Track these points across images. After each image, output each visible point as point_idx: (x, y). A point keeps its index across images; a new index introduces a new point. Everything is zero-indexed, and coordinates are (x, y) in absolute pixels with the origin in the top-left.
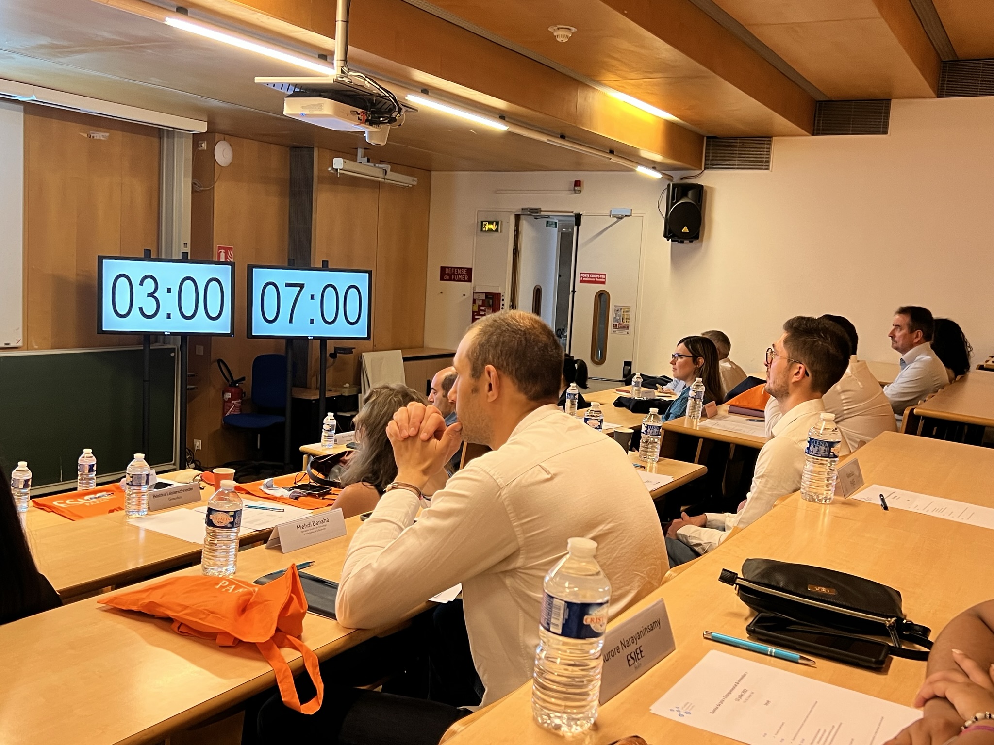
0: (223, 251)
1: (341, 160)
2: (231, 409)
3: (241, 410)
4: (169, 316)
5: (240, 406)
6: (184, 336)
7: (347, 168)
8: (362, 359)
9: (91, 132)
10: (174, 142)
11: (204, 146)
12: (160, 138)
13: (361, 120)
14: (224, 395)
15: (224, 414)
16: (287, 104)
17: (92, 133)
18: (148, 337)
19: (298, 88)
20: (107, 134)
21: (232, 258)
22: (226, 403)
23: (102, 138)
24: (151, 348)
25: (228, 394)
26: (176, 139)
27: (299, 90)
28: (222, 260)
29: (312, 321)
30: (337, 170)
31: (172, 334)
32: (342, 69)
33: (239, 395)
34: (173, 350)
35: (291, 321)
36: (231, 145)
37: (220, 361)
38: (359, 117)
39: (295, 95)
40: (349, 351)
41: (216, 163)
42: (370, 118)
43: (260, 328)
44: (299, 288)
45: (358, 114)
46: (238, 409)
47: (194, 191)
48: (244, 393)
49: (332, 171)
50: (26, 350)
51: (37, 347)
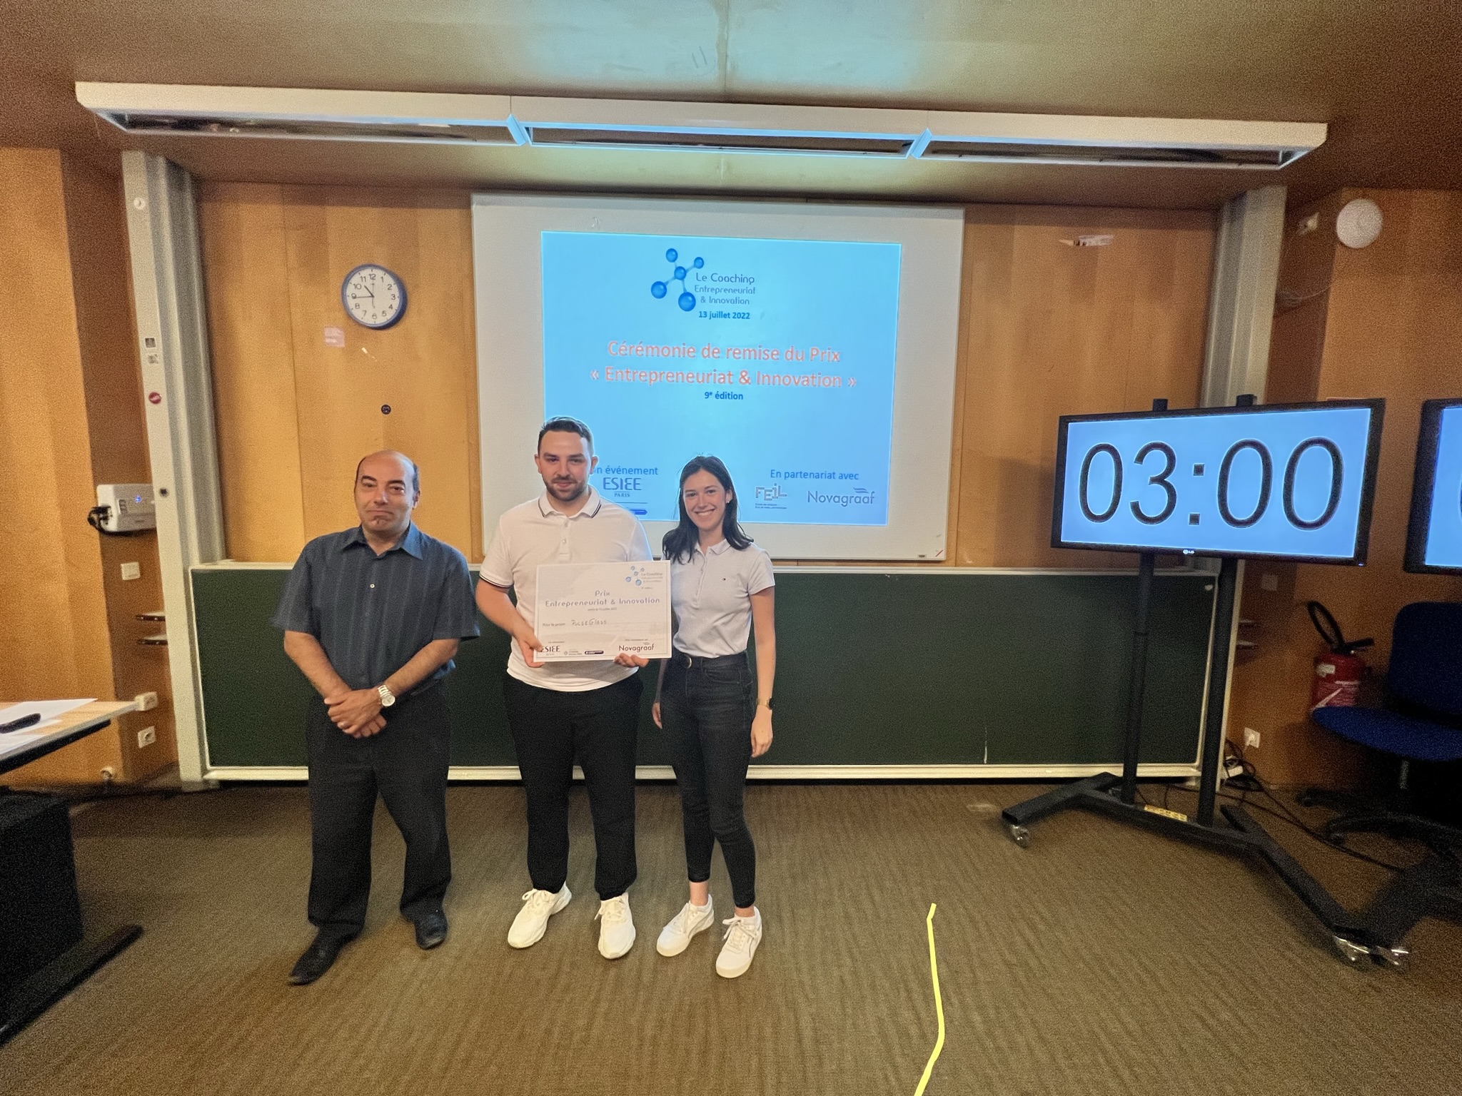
2: (1333, 696)
3: (1357, 700)
4: (1195, 519)
5: (1356, 693)
6: (1230, 559)
9: (1079, 236)
10: (1240, 229)
11: (1313, 222)
12: (1216, 229)
14: (1319, 666)
17: (1085, 238)
18: (1149, 557)
20: (1112, 237)
22: (1319, 685)
23: (1101, 244)
24: (1156, 574)
25: (1328, 665)
31: (1199, 554)
34: (1210, 580)
36: (1379, 205)
37: (1313, 606)
41: (1338, 245)
46: (1351, 695)
50: (952, 566)
51: (970, 562)
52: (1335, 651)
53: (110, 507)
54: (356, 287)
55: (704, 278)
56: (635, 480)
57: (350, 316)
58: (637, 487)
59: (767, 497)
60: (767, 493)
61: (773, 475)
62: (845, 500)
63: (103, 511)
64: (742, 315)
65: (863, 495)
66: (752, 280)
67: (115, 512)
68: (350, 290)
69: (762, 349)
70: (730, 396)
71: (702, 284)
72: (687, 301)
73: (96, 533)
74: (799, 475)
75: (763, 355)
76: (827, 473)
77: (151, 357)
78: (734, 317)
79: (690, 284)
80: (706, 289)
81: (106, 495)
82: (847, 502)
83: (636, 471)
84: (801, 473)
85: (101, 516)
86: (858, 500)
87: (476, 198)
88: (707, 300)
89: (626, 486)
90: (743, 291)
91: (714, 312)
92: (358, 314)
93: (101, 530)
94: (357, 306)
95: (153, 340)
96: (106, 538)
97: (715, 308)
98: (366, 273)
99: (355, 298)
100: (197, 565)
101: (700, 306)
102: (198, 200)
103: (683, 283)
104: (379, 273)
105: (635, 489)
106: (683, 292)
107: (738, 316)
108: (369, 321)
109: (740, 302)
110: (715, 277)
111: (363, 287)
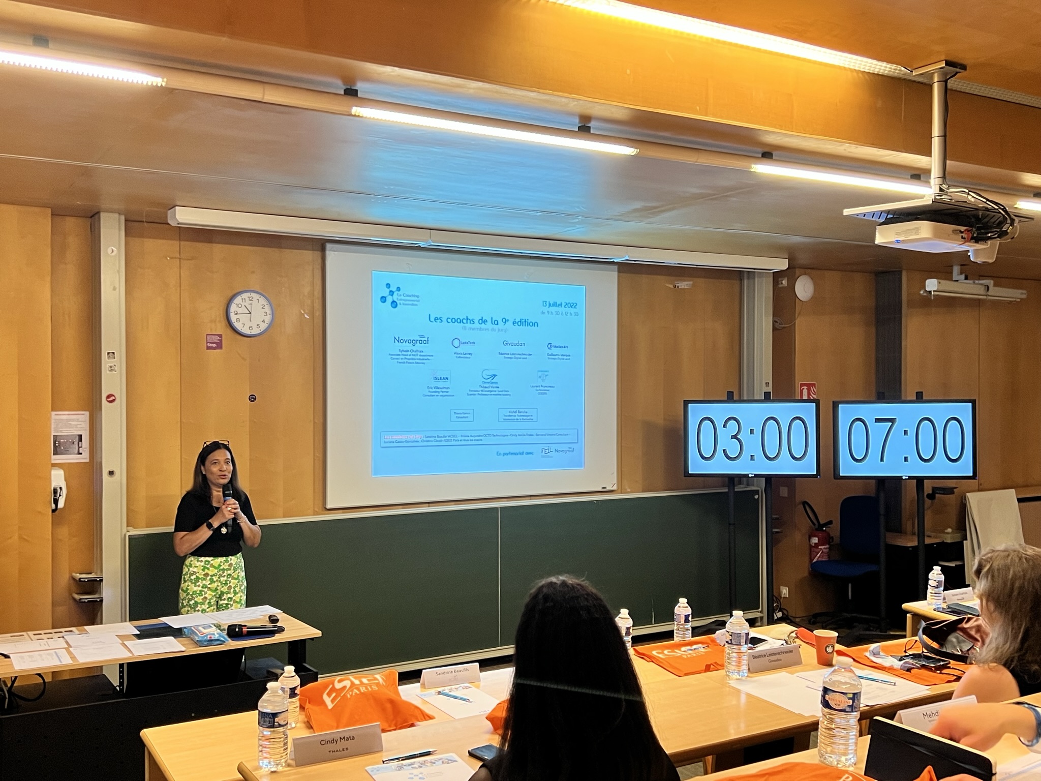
0: (805, 387)
1: (935, 281)
2: (818, 555)
3: (829, 557)
4: (752, 457)
5: (828, 553)
6: (769, 478)
7: (941, 289)
8: (966, 500)
9: (676, 282)
10: (754, 281)
11: (785, 282)
12: (741, 280)
13: (964, 238)
14: (811, 540)
15: (811, 560)
16: (879, 232)
17: (678, 283)
18: (732, 480)
19: (891, 214)
20: (691, 283)
21: (815, 394)
22: (812, 549)
23: (686, 287)
24: (736, 490)
25: (815, 538)
26: (756, 279)
27: (892, 216)
28: (805, 397)
29: (906, 459)
30: (930, 292)
31: (756, 476)
32: (940, 188)
33: (826, 539)
34: (757, 492)
35: (882, 460)
36: (812, 279)
37: (805, 503)
38: (962, 236)
39: (888, 222)
40: (950, 491)
41: (797, 299)
42: (975, 235)
43: (847, 468)
44: (891, 423)
45: (962, 232)
46: (826, 554)
47: (774, 329)
48: (832, 537)
49: (925, 294)
50: (620, 493)
51: (629, 490)
52: (817, 530)
54: (237, 305)
57: (232, 328)
68: (233, 308)
77: (111, 367)
87: (329, 246)
92: (238, 326)
94: (238, 320)
95: (114, 353)
98: (245, 295)
99: (237, 314)
100: (131, 531)
104: (256, 296)
108: (247, 331)
111: (243, 306)
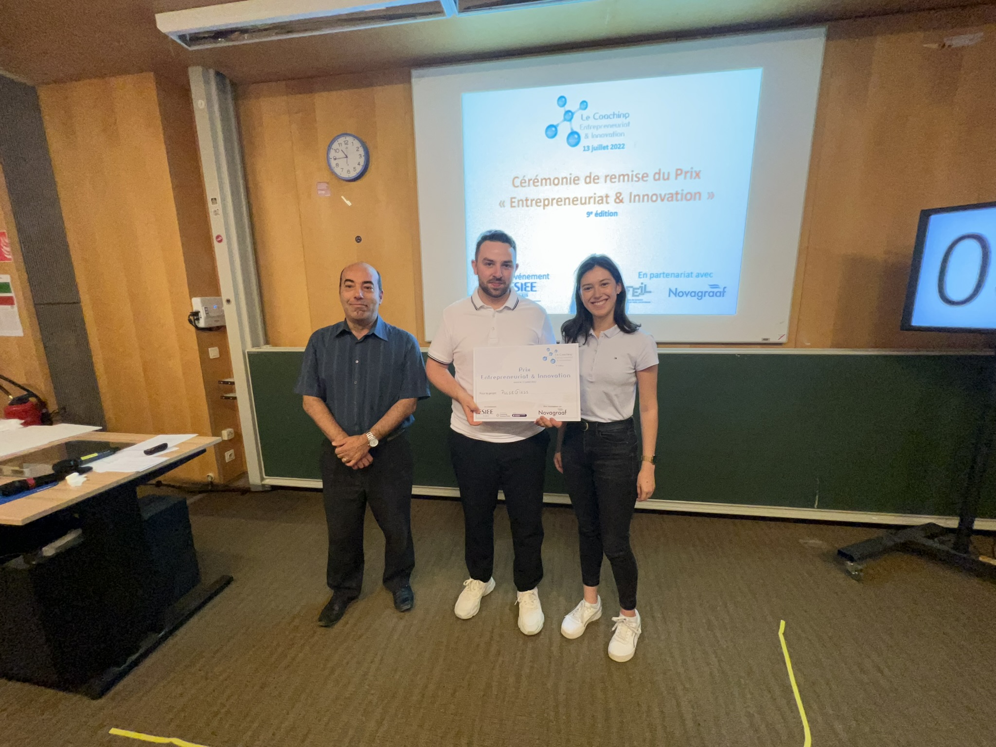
9: (945, 38)
17: (948, 40)
20: (980, 34)
50: (793, 347)
51: (809, 344)
53: (199, 312)
54: (336, 151)
55: (588, 118)
56: (532, 284)
57: (333, 173)
58: (534, 289)
59: (636, 294)
60: (636, 291)
61: (641, 276)
62: (700, 294)
63: (196, 314)
64: (618, 146)
65: (715, 290)
66: (627, 115)
67: (202, 315)
68: (332, 154)
69: (634, 173)
70: (607, 214)
71: (586, 123)
72: (574, 138)
73: (193, 329)
74: (662, 275)
75: (635, 179)
76: (686, 273)
77: (215, 211)
78: (612, 149)
79: (576, 124)
80: (589, 127)
81: (197, 304)
82: (701, 296)
83: (533, 277)
84: (664, 273)
85: (195, 318)
86: (711, 294)
87: (415, 73)
88: (590, 136)
89: (525, 288)
90: (619, 126)
91: (596, 145)
92: (338, 171)
93: (197, 328)
94: (337, 165)
95: (215, 199)
96: (199, 332)
97: (596, 142)
98: (341, 140)
99: (335, 159)
100: (250, 349)
101: (584, 142)
102: (236, 99)
103: (571, 124)
104: (350, 139)
105: (532, 290)
106: (569, 131)
107: (614, 147)
108: (345, 175)
109: (617, 135)
110: (597, 116)
111: (340, 151)
